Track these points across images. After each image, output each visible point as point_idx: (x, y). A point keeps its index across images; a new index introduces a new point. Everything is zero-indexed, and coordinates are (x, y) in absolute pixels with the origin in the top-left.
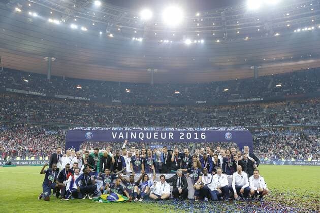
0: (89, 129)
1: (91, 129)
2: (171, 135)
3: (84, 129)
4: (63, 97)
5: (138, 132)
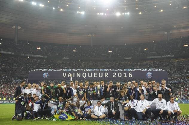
1: (47, 70)
2: (106, 74)
3: (41, 70)
5: (82, 72)
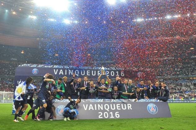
0: (35, 66)
1: (37, 66)
3: (30, 66)
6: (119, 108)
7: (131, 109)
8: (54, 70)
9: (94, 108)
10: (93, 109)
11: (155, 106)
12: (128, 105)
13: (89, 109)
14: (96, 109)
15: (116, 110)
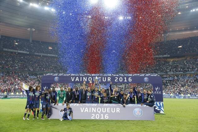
0: (56, 74)
1: (58, 75)
3: (53, 75)
4: (40, 54)
6: (109, 111)
7: (119, 112)
8: (72, 78)
9: (89, 110)
10: (88, 112)
11: (141, 111)
12: (117, 108)
13: (85, 112)
14: (90, 111)
15: (106, 113)
